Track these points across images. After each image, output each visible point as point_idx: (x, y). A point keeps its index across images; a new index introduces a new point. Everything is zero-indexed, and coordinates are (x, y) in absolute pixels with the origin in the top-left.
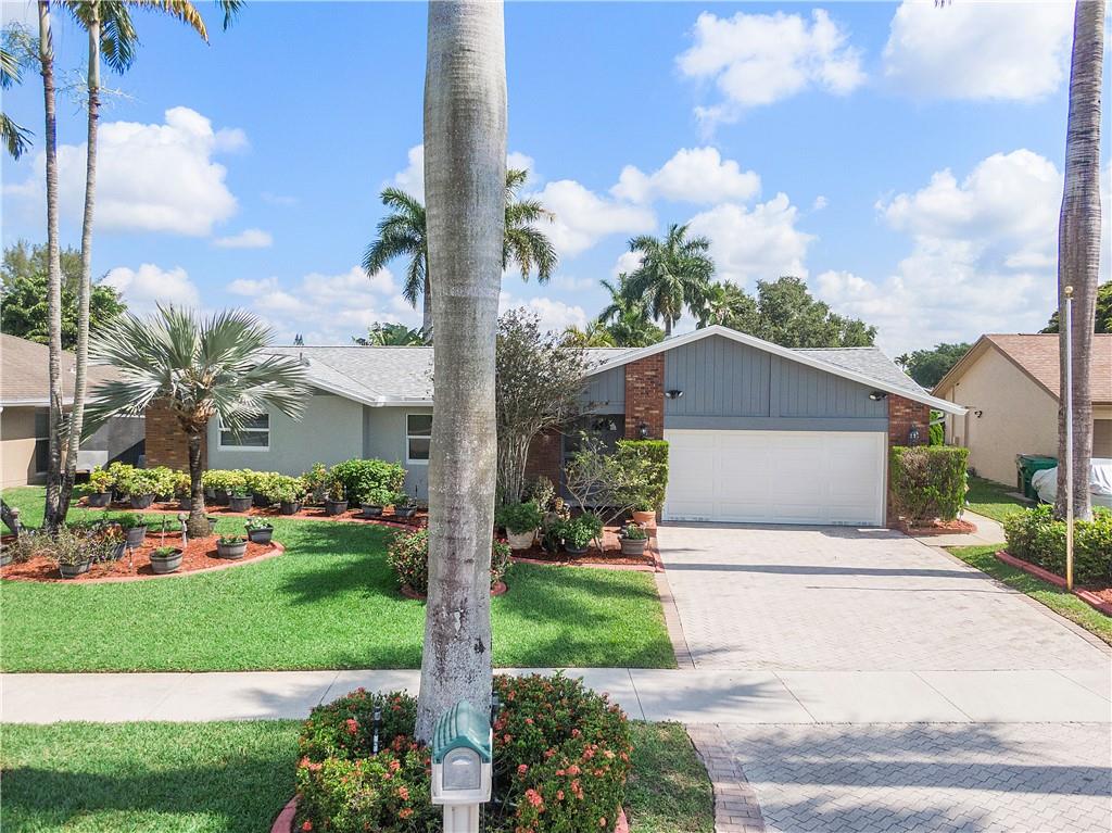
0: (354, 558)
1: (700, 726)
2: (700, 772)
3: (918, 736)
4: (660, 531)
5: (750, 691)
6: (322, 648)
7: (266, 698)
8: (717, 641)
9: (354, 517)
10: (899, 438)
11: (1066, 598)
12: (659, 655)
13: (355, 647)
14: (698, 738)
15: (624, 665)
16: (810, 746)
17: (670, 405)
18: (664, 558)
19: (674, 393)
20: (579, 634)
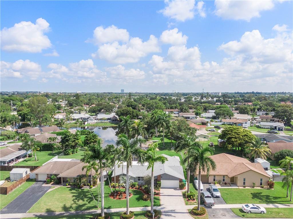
0: (138, 196)
1: (162, 210)
2: (161, 213)
3: (171, 211)
4: (161, 190)
5: (164, 208)
6: (142, 206)
7: (141, 209)
8: (163, 204)
9: (135, 188)
10: (180, 182)
11: (186, 199)
12: (160, 205)
13: (143, 205)
14: (161, 211)
15: (158, 206)
16: (166, 211)
17: (161, 178)
18: (161, 194)
19: (162, 177)
20: (156, 204)
